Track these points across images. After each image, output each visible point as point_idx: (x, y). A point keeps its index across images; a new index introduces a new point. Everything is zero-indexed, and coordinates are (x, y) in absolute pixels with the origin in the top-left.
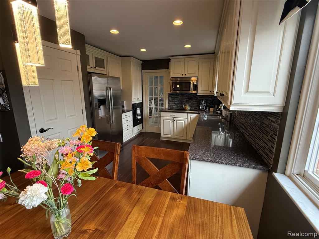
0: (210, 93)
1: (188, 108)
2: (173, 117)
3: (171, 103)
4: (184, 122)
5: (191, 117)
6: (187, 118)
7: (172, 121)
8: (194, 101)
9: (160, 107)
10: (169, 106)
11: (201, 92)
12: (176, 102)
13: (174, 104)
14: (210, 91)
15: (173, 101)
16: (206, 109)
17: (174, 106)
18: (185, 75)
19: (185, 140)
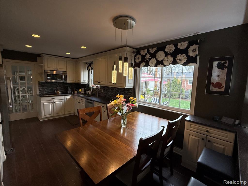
0: (75, 82)
1: (60, 92)
2: (53, 100)
3: (42, 90)
4: (62, 102)
5: (67, 98)
6: (64, 99)
7: (52, 103)
8: (62, 88)
9: (28, 94)
10: (39, 92)
11: (69, 81)
12: (46, 89)
13: (45, 90)
14: (75, 81)
15: (44, 88)
16: (72, 92)
17: (45, 92)
18: (57, 69)
19: (63, 115)
